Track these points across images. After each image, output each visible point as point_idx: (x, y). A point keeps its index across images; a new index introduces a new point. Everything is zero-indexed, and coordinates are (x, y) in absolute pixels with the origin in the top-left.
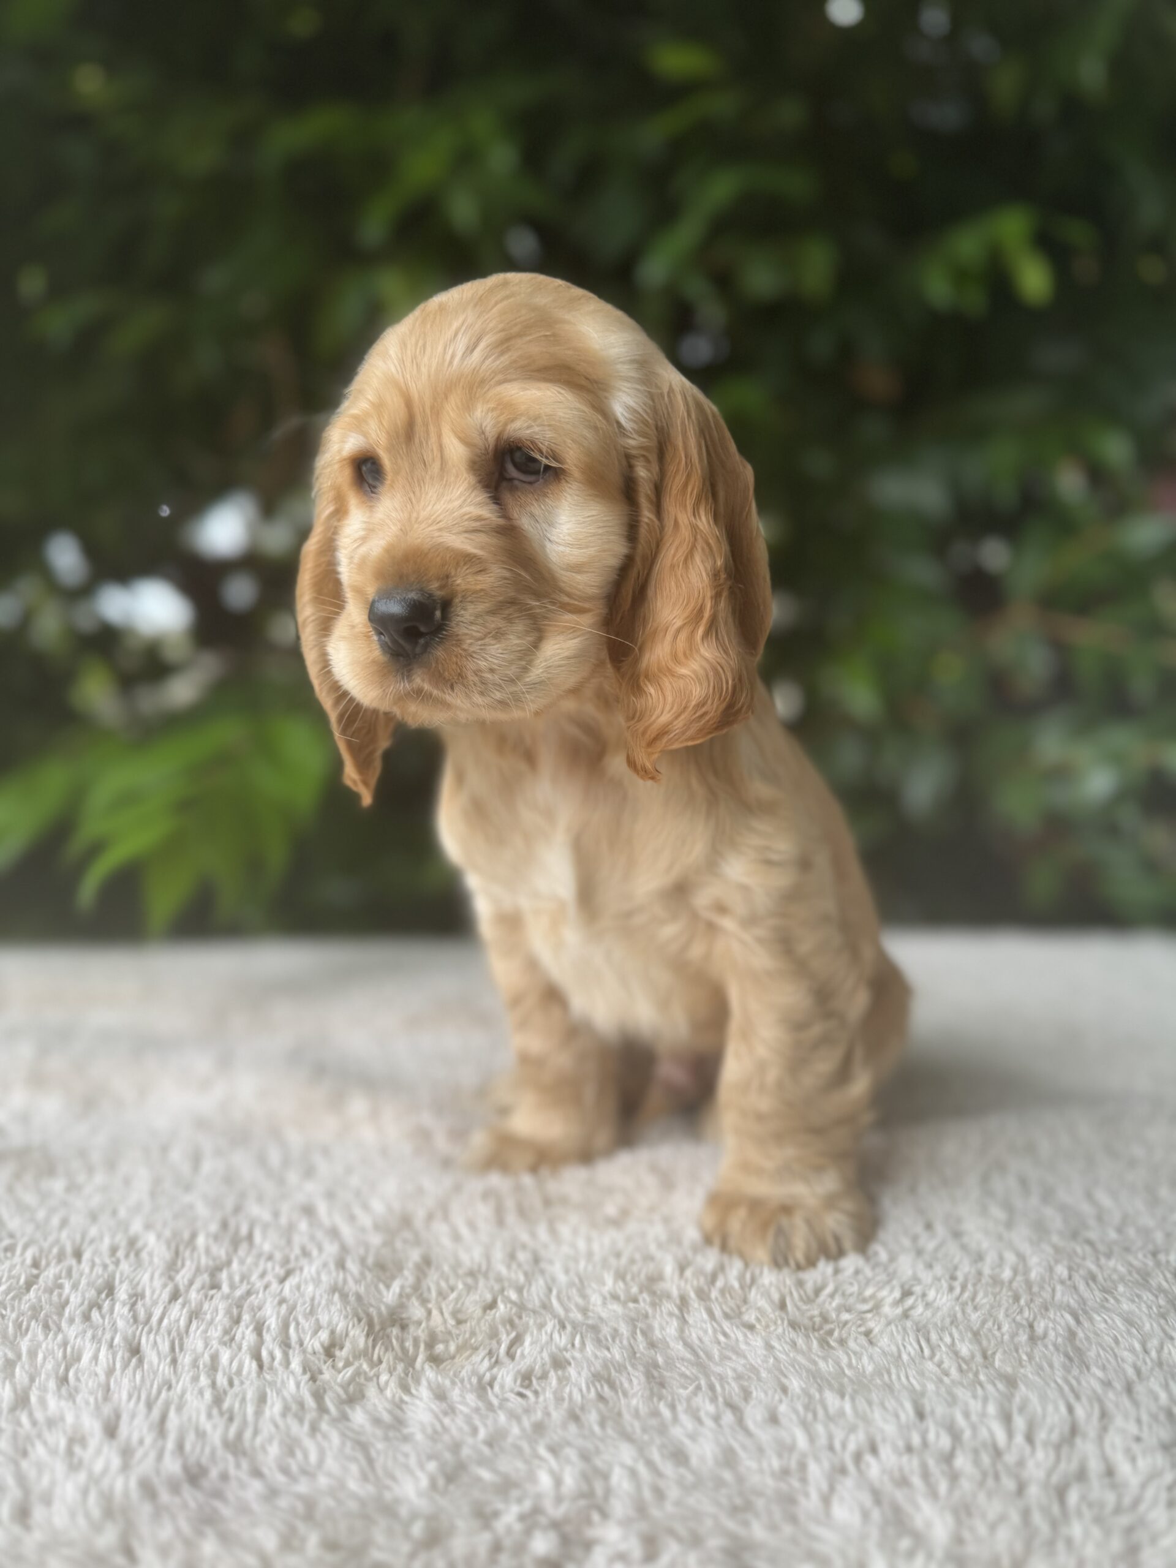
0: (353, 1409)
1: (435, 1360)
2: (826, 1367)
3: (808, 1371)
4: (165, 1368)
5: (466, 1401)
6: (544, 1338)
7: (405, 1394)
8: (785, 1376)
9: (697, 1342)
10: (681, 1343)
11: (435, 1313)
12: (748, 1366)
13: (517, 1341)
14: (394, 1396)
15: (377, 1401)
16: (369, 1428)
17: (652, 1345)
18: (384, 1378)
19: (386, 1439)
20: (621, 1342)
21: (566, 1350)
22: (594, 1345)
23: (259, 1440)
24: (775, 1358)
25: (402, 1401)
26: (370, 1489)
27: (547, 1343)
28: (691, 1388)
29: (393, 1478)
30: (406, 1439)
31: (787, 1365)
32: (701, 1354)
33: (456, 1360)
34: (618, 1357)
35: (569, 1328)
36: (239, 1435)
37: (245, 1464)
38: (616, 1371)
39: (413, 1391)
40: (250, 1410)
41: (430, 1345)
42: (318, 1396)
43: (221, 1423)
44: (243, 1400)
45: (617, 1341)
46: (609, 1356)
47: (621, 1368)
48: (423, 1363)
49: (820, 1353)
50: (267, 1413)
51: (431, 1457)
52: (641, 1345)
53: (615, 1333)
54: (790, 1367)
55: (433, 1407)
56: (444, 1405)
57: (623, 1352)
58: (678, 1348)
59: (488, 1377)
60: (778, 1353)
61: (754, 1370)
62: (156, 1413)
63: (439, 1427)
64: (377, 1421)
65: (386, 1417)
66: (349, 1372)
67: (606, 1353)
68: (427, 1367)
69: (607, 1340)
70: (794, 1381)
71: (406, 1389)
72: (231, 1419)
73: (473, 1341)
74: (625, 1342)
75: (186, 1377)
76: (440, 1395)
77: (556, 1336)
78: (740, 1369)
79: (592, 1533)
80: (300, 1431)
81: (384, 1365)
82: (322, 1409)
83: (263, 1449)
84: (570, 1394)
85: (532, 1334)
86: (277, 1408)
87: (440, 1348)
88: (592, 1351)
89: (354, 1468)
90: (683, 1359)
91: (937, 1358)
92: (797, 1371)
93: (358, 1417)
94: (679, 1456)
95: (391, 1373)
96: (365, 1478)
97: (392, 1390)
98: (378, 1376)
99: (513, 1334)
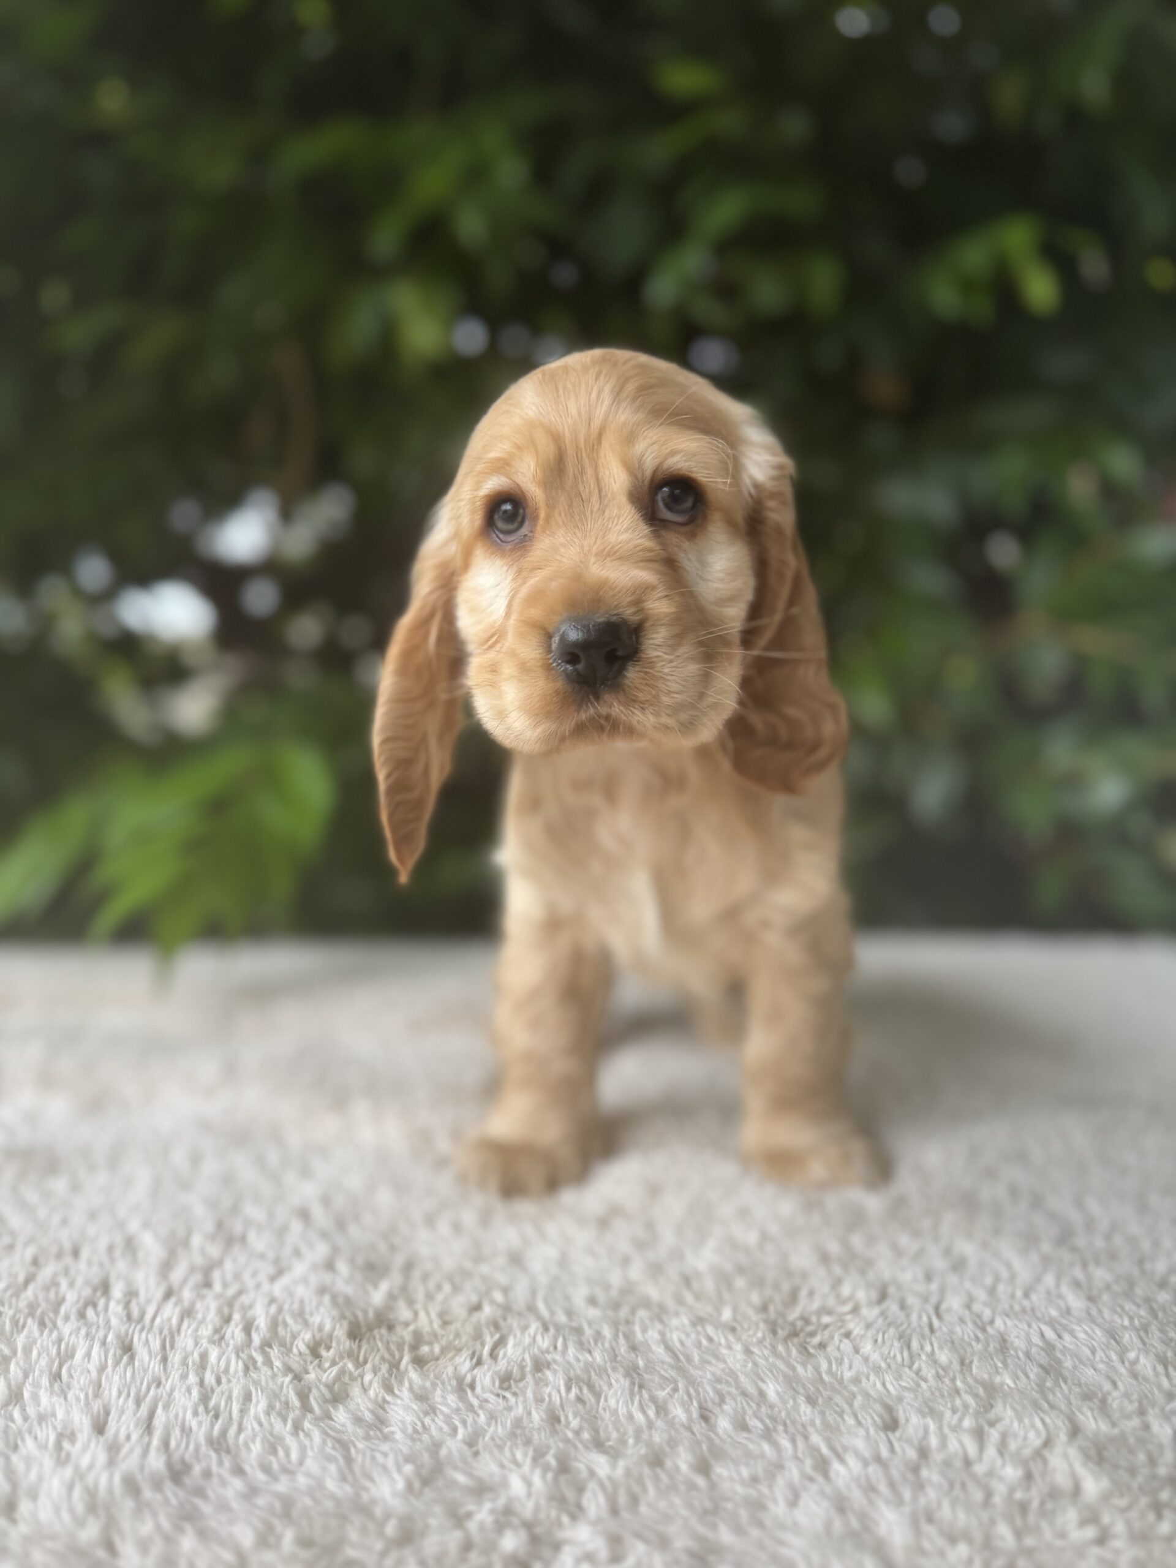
0: (336, 1409)
1: (419, 1362)
2: (804, 1372)
3: (785, 1376)
4: (155, 1366)
5: (447, 1401)
6: (527, 1340)
7: (388, 1394)
8: (763, 1381)
9: (678, 1345)
10: (662, 1347)
11: (422, 1315)
12: (727, 1371)
13: (501, 1343)
14: (377, 1396)
15: (361, 1401)
16: (350, 1427)
17: (634, 1348)
18: (368, 1377)
19: (367, 1438)
20: (603, 1345)
21: (548, 1352)
22: (575, 1348)
23: (242, 1437)
24: (755, 1364)
25: (384, 1401)
26: (348, 1489)
27: (530, 1345)
28: (668, 1390)
29: (371, 1479)
30: (387, 1438)
31: (764, 1369)
32: (681, 1357)
33: (440, 1362)
34: (599, 1359)
35: (552, 1331)
36: (224, 1432)
37: (227, 1463)
38: (596, 1374)
39: (396, 1391)
40: (236, 1407)
41: (414, 1348)
42: (303, 1396)
43: (206, 1419)
44: (230, 1398)
45: (599, 1345)
46: (590, 1359)
47: (602, 1371)
48: (407, 1364)
49: (799, 1360)
50: (252, 1412)
51: (408, 1459)
52: (623, 1348)
53: (598, 1336)
54: (768, 1372)
55: (415, 1407)
56: (425, 1406)
57: (604, 1356)
58: (660, 1351)
59: (469, 1378)
60: (757, 1358)
61: (733, 1374)
62: (144, 1410)
63: (419, 1427)
64: (358, 1420)
65: (368, 1416)
66: (335, 1370)
67: (587, 1355)
68: (410, 1367)
69: (589, 1343)
70: (771, 1385)
71: (389, 1389)
72: (216, 1417)
73: (457, 1342)
74: (607, 1345)
75: (175, 1375)
76: (422, 1397)
77: (539, 1338)
78: (719, 1373)
79: (561, 1535)
80: (283, 1429)
81: (369, 1366)
82: (306, 1407)
83: (246, 1445)
84: (550, 1395)
85: (515, 1337)
86: (263, 1405)
87: (425, 1349)
88: (574, 1354)
89: (333, 1468)
90: (663, 1362)
91: (916, 1366)
92: (774, 1376)
93: (341, 1416)
95: (375, 1371)
96: (343, 1479)
97: (375, 1390)
98: (362, 1376)
99: (497, 1336)
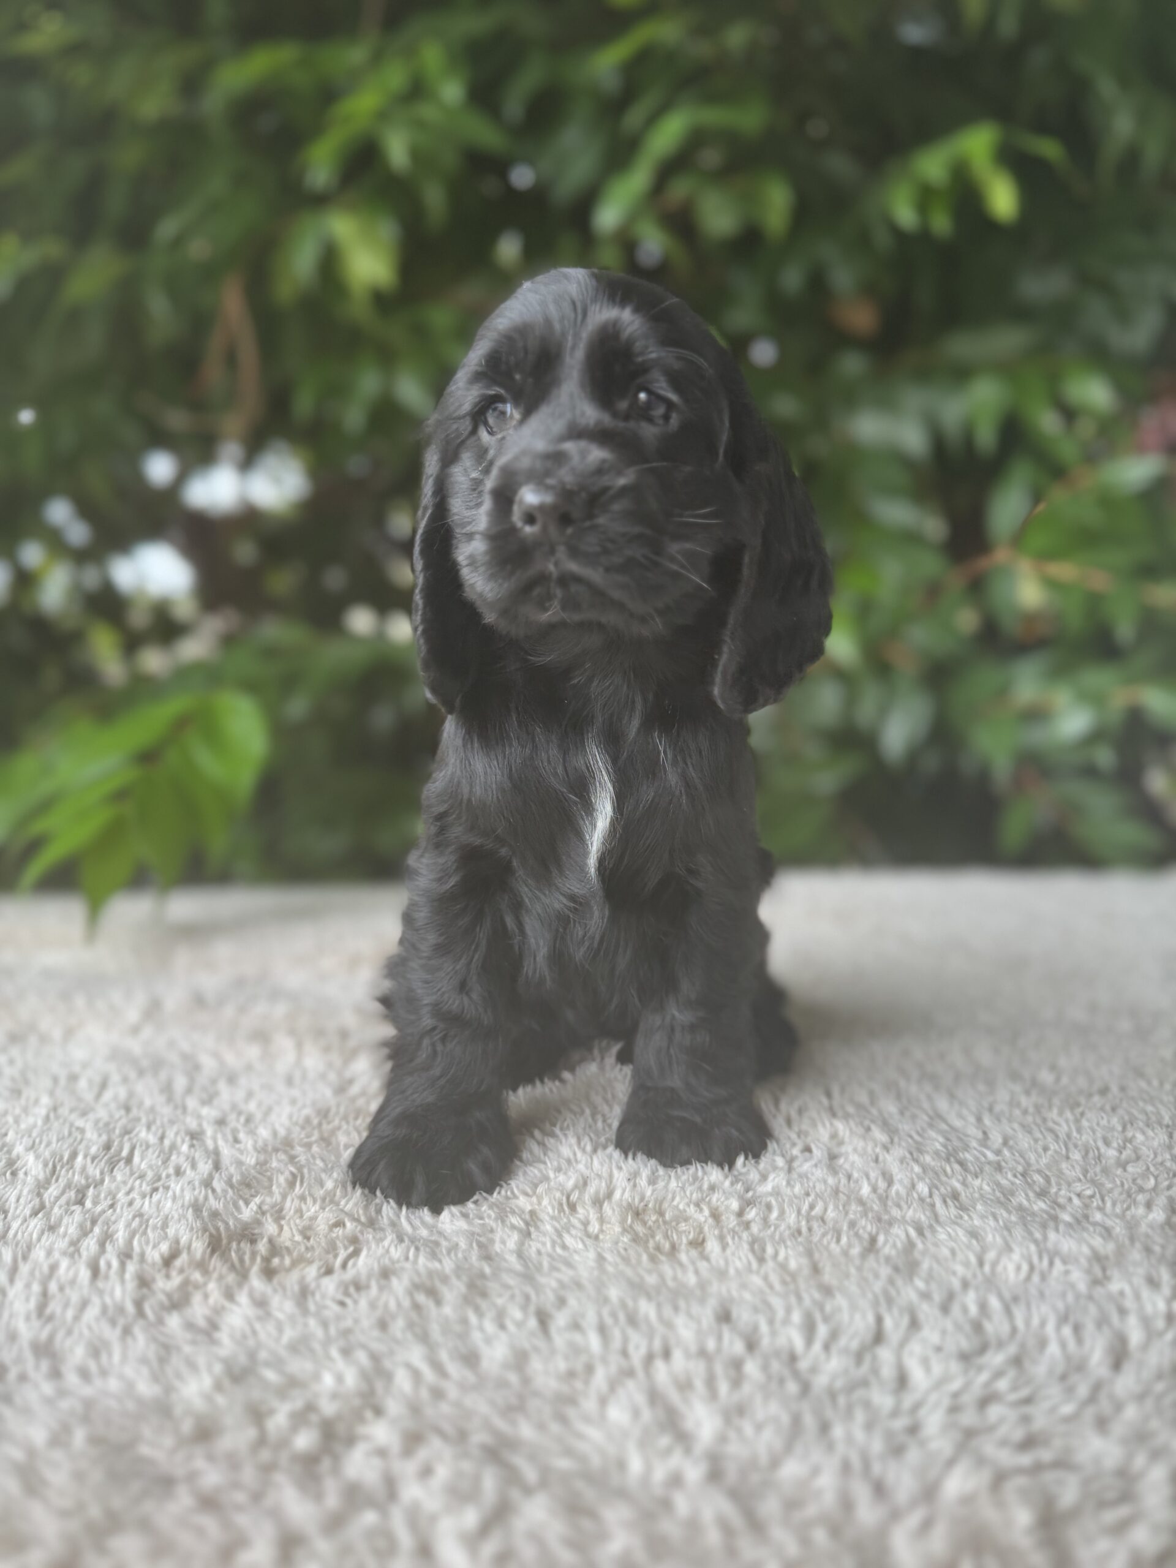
0: (171, 1314)
1: (269, 1273)
6: (380, 1251)
7: (227, 1301)
11: (286, 1228)
13: (356, 1253)
14: (215, 1303)
16: (180, 1332)
17: (485, 1257)
20: (456, 1255)
21: (397, 1262)
22: (426, 1257)
25: (223, 1308)
27: (381, 1256)
29: (181, 1379)
31: (612, 1275)
33: (288, 1271)
34: (446, 1267)
36: (51, 1336)
38: (440, 1281)
39: (236, 1298)
40: (70, 1314)
42: (140, 1303)
43: (37, 1326)
44: (67, 1305)
46: (438, 1267)
47: (445, 1278)
49: (647, 1267)
50: (85, 1317)
52: (474, 1258)
55: (250, 1313)
57: (453, 1265)
59: (313, 1287)
61: (578, 1281)
63: (248, 1332)
64: (190, 1326)
66: (180, 1279)
67: (437, 1264)
68: (256, 1276)
70: (613, 1289)
71: (229, 1295)
72: (48, 1322)
76: (261, 1303)
77: (392, 1250)
83: (70, 1350)
84: (386, 1302)
85: (369, 1249)
86: (95, 1313)
88: (423, 1263)
89: (147, 1371)
92: (619, 1281)
93: (174, 1322)
94: (471, 1359)
97: (216, 1297)
99: (351, 1249)
